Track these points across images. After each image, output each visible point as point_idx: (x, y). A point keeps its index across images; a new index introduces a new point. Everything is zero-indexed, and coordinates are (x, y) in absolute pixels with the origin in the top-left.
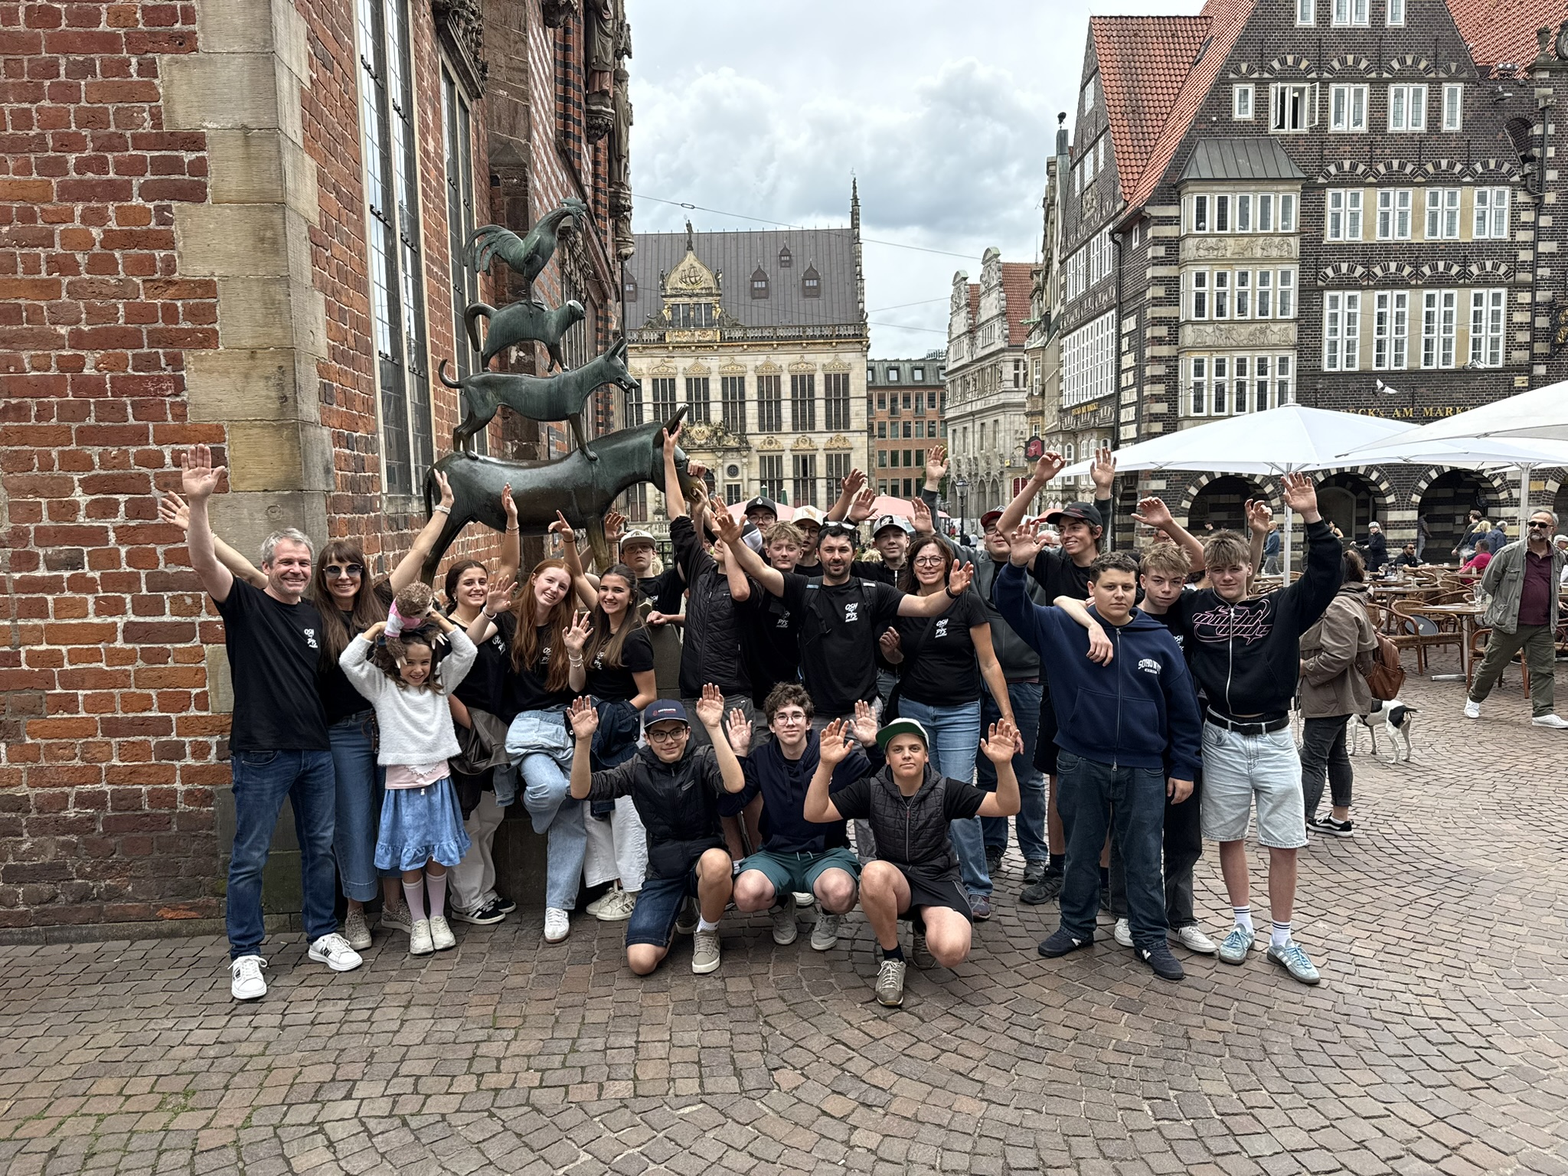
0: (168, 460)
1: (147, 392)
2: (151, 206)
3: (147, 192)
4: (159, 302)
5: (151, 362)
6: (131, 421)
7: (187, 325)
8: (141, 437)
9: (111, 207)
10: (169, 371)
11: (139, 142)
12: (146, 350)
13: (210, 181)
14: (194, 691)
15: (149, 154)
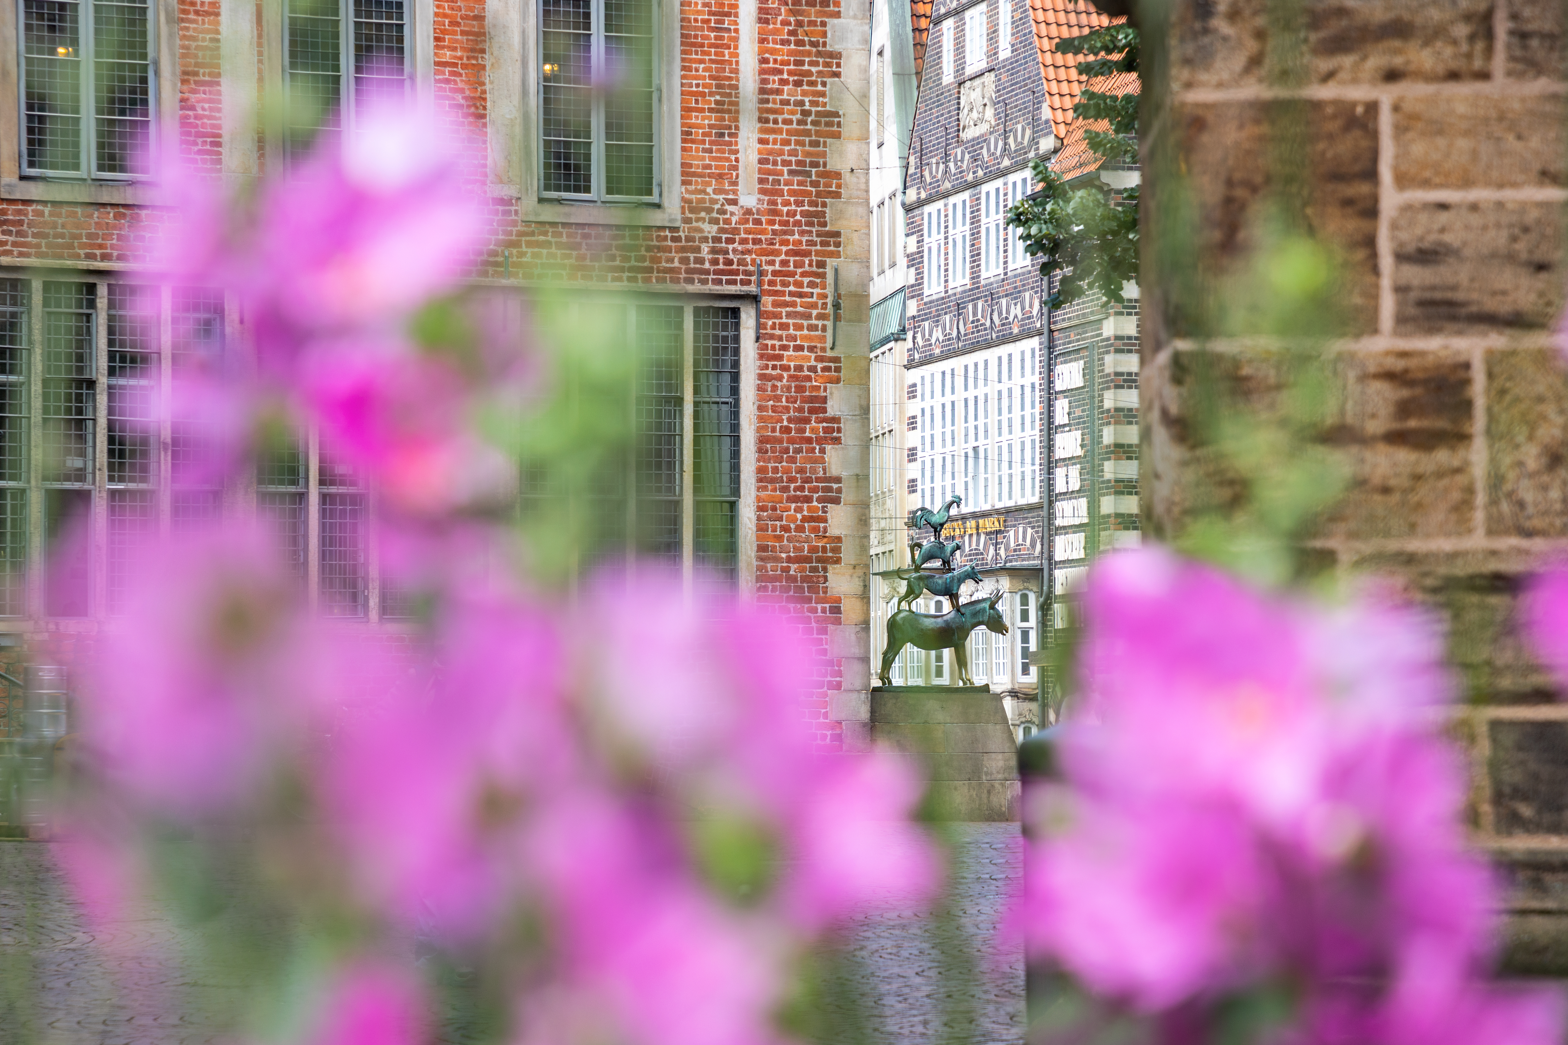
0: (819, 610)
1: (813, 582)
2: (820, 505)
3: (819, 500)
4: (820, 544)
5: (814, 570)
6: (806, 594)
7: (830, 554)
8: (809, 600)
9: (805, 505)
10: (822, 573)
11: (818, 480)
12: (814, 564)
13: (843, 496)
14: (823, 711)
15: (820, 485)
